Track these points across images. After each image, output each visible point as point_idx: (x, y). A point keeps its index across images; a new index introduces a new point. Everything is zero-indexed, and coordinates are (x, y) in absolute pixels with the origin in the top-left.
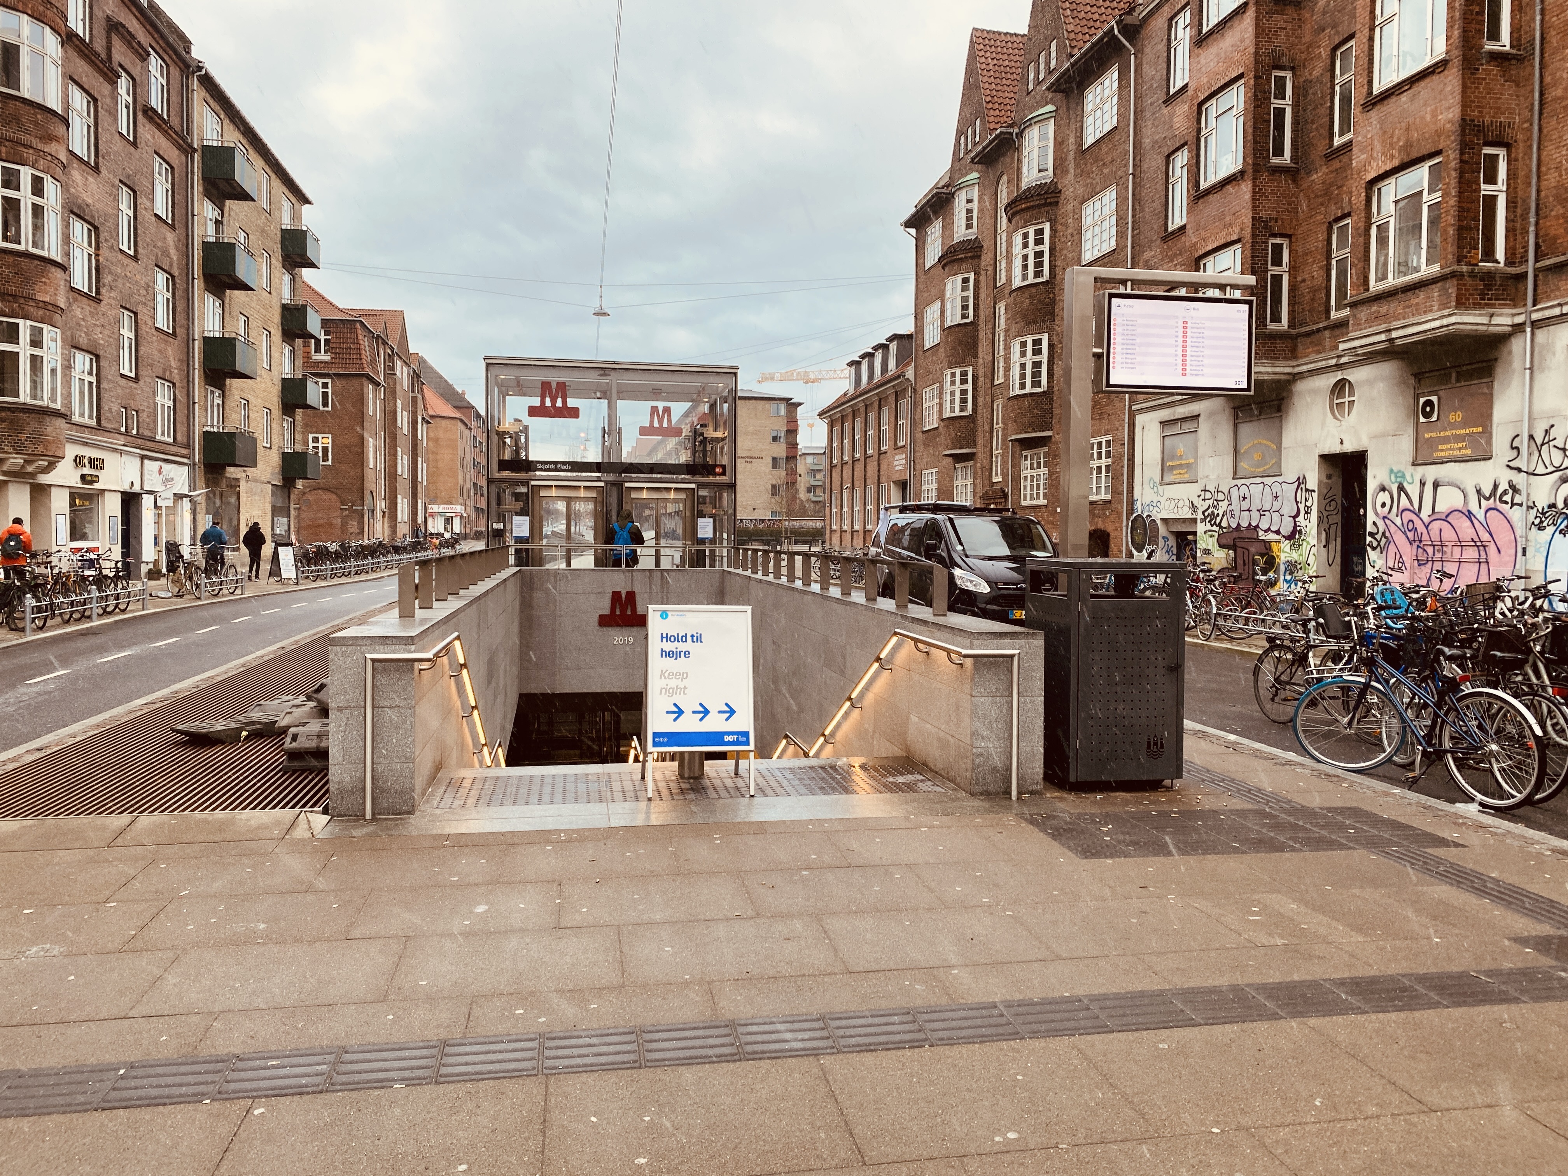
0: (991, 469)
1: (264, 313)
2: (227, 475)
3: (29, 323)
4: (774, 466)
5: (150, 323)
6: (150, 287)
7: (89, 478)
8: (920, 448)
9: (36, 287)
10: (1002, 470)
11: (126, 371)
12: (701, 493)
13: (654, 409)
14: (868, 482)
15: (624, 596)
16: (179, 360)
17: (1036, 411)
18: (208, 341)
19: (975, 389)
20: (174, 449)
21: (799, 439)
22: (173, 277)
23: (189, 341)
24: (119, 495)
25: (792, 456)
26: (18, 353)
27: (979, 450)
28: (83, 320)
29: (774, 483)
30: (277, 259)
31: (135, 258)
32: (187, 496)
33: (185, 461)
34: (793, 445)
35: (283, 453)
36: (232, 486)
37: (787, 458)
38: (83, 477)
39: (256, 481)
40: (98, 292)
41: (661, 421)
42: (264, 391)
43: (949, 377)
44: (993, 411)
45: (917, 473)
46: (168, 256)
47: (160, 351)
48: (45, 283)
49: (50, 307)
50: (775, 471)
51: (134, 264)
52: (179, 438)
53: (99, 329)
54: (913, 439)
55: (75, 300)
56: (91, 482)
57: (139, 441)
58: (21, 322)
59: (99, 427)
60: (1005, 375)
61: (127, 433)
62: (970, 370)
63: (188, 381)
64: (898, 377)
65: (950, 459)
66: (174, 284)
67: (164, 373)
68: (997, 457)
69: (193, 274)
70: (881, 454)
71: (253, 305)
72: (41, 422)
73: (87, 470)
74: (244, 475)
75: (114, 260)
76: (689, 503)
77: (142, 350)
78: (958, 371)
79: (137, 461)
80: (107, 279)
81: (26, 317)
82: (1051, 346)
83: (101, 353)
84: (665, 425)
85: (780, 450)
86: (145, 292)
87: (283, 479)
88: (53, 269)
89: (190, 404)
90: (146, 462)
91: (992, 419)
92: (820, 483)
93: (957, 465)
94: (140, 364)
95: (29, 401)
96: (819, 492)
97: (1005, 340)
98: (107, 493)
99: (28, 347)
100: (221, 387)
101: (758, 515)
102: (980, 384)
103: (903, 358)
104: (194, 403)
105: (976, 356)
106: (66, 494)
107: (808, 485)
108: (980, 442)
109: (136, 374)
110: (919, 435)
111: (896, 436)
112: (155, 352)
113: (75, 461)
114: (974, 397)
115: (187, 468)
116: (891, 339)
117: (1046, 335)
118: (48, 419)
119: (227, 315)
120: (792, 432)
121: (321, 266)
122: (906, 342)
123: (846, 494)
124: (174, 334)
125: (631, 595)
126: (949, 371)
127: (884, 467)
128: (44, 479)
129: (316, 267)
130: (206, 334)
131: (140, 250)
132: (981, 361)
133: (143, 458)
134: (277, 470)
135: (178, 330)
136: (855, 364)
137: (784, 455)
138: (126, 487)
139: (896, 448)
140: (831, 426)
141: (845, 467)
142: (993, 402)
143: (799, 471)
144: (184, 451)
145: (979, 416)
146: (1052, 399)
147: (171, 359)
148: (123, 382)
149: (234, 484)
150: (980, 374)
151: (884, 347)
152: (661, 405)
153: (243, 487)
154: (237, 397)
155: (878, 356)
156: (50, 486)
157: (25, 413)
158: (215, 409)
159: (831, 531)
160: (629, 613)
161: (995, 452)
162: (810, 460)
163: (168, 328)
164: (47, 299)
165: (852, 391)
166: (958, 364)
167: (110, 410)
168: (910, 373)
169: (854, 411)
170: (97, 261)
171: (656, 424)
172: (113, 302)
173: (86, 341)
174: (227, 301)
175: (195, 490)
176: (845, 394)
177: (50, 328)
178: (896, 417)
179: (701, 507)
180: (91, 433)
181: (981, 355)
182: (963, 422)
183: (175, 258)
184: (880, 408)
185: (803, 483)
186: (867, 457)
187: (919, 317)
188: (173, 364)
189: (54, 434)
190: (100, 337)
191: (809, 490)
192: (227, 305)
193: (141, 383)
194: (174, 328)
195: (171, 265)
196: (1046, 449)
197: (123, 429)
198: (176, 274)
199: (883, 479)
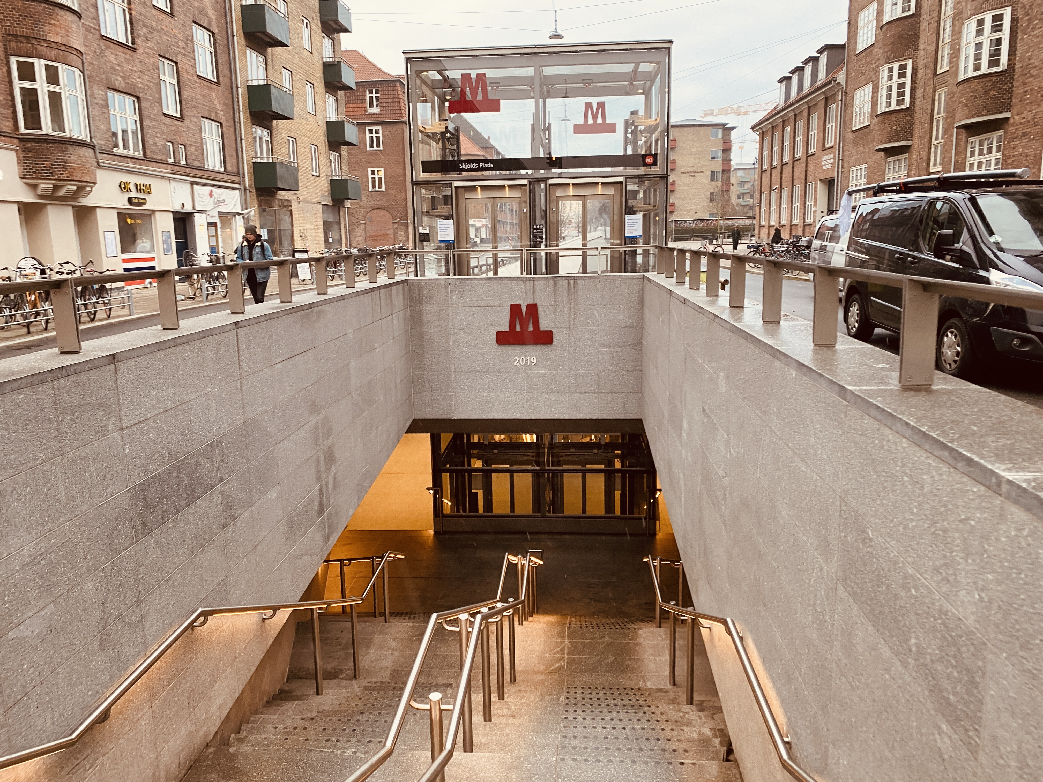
0: (929, 159)
1: (307, 68)
2: (279, 197)
3: (43, 62)
4: (712, 178)
5: (192, 71)
6: (190, 39)
7: (136, 201)
8: (850, 148)
9: (46, 29)
10: (942, 160)
11: (172, 112)
12: (629, 188)
13: (588, 106)
14: (796, 182)
15: (524, 309)
16: (225, 104)
17: (992, 93)
18: (251, 89)
19: (913, 82)
20: (225, 177)
21: (732, 156)
22: (213, 33)
23: (232, 89)
24: (171, 215)
25: (726, 171)
26: (36, 90)
27: (915, 142)
28: (118, 65)
29: (712, 191)
30: (316, 25)
31: (172, 15)
32: (241, 214)
33: (237, 186)
34: (727, 161)
35: (332, 181)
36: (284, 206)
37: (723, 171)
38: (130, 200)
39: (306, 202)
40: (133, 43)
41: (595, 117)
42: (311, 131)
43: (886, 74)
44: (933, 101)
45: (845, 170)
46: (206, 15)
47: (204, 96)
48: (54, 25)
49: (63, 48)
50: (713, 183)
51: (170, 19)
52: (229, 168)
53: (137, 74)
54: (842, 139)
55: (107, 47)
56: (141, 204)
57: (188, 170)
58: (35, 61)
59: (145, 158)
60: (950, 62)
61: (176, 164)
62: (910, 63)
63: (235, 122)
64: (830, 82)
65: (882, 154)
66: (214, 40)
67: (210, 114)
68: (936, 147)
69: (233, 32)
70: (808, 156)
71: (295, 61)
72: (65, 151)
73: (134, 194)
74: (295, 197)
75: (148, 14)
76: (617, 198)
77: (185, 94)
78: (896, 66)
79: (188, 186)
80: (142, 31)
81: (40, 57)
82: (1014, 20)
83: (141, 95)
84: (599, 121)
85: (718, 166)
86: (184, 45)
87: (333, 200)
88: (62, 12)
89: (238, 140)
90: (195, 187)
91: (933, 110)
92: (748, 191)
93: (889, 159)
94: (184, 106)
95: (50, 132)
96: (747, 197)
97: (953, 25)
98: (157, 213)
99: (45, 83)
100: (269, 128)
101: (698, 217)
102: (919, 76)
103: (832, 67)
104: (241, 139)
105: (916, 49)
106: (114, 215)
107: (738, 193)
108: (917, 132)
109: (181, 114)
110: (849, 135)
111: (824, 138)
112: (200, 97)
113: (120, 186)
114: (913, 90)
115: (237, 191)
116: (820, 51)
117: (1009, 9)
118: (70, 148)
119: (269, 67)
120: (727, 150)
121: (353, 31)
122: (835, 52)
123: (774, 195)
124: (218, 83)
125: (533, 308)
126: (887, 67)
127: (811, 168)
128: (85, 202)
129: (349, 32)
130: (250, 83)
131: (176, 8)
132: (921, 53)
133: (192, 183)
134: (326, 194)
135: (221, 79)
136: (786, 80)
137: (720, 169)
138: (178, 208)
139: (824, 149)
140: (762, 136)
141: (774, 171)
142: (934, 91)
143: (732, 182)
144: (235, 179)
145: (917, 109)
146: (1012, 78)
147: (216, 102)
148: (167, 120)
149: (286, 205)
150: (920, 66)
151: (814, 60)
152: (594, 101)
153: (295, 207)
154: (284, 136)
155: (808, 69)
156: (95, 207)
157: (47, 143)
158: (264, 145)
159: (760, 226)
160: (531, 329)
161: (934, 142)
162: (740, 174)
163: (214, 77)
164: (58, 40)
165: (782, 104)
166: (897, 58)
167: (155, 144)
168: (841, 78)
169: (783, 121)
170: (130, 14)
171: (590, 121)
172: (151, 52)
173: (123, 85)
174: (269, 57)
175: (247, 209)
176: (775, 108)
177: (65, 66)
178: (825, 121)
179: (631, 203)
180: (135, 163)
181: (921, 46)
182: (900, 116)
183: (214, 17)
184: (809, 114)
185: (735, 190)
186: (795, 160)
187: (852, 25)
188: (218, 106)
189: (79, 162)
190: (139, 82)
191: (739, 197)
192: (269, 61)
193: (187, 121)
194: (218, 77)
195: (210, 24)
196: (1001, 132)
197: (171, 160)
198: (216, 31)
199: (810, 178)
